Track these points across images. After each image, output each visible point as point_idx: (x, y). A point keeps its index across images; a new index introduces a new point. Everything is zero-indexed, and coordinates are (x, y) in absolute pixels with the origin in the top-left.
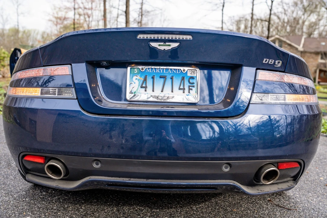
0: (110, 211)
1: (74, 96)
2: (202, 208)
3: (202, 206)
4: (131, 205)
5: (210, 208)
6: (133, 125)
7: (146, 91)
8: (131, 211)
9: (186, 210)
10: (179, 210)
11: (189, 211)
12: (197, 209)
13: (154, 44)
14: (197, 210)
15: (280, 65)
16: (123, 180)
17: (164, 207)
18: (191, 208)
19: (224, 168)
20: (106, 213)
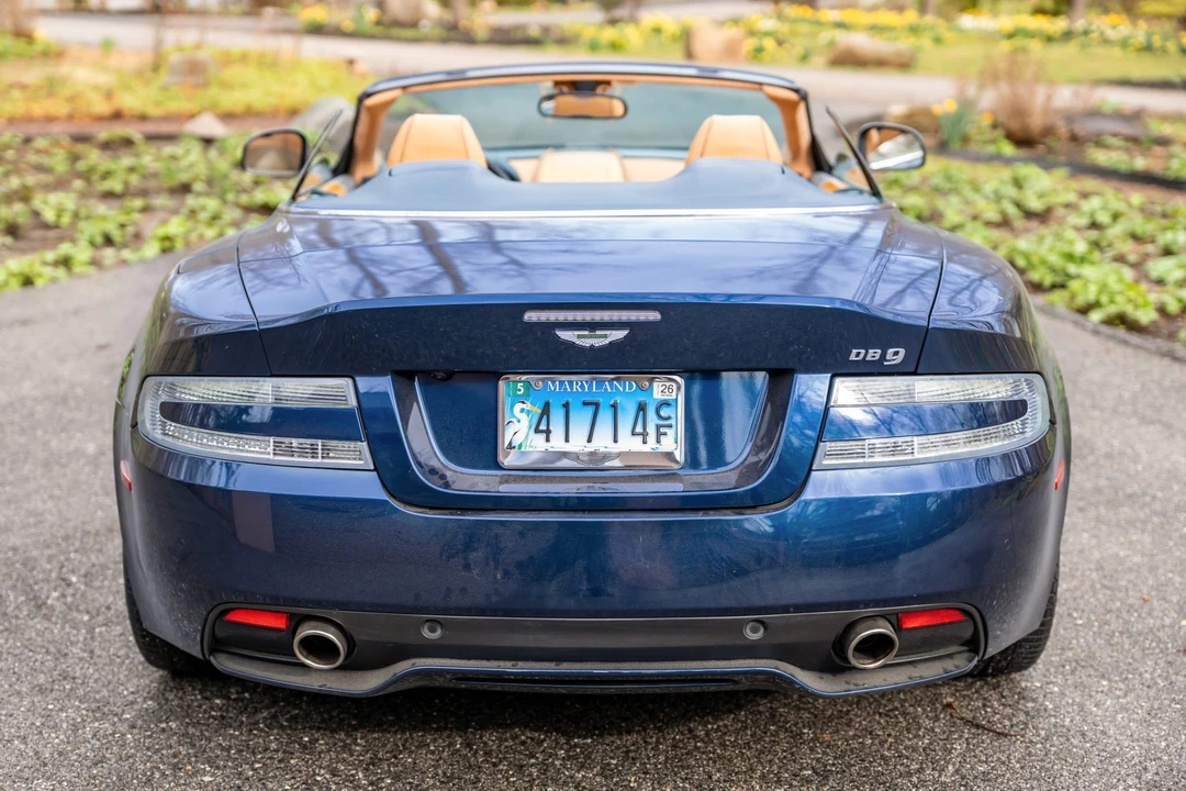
0: (444, 747)
1: (366, 461)
2: (725, 730)
3: (726, 726)
4: (506, 726)
5: (749, 732)
6: (522, 534)
7: (548, 440)
8: (506, 747)
9: (674, 738)
10: (652, 737)
11: (682, 741)
12: (707, 734)
13: (565, 335)
14: (706, 739)
15: (899, 358)
16: (499, 667)
17: (605, 729)
18: (690, 731)
19: (748, 631)
20: (433, 753)
